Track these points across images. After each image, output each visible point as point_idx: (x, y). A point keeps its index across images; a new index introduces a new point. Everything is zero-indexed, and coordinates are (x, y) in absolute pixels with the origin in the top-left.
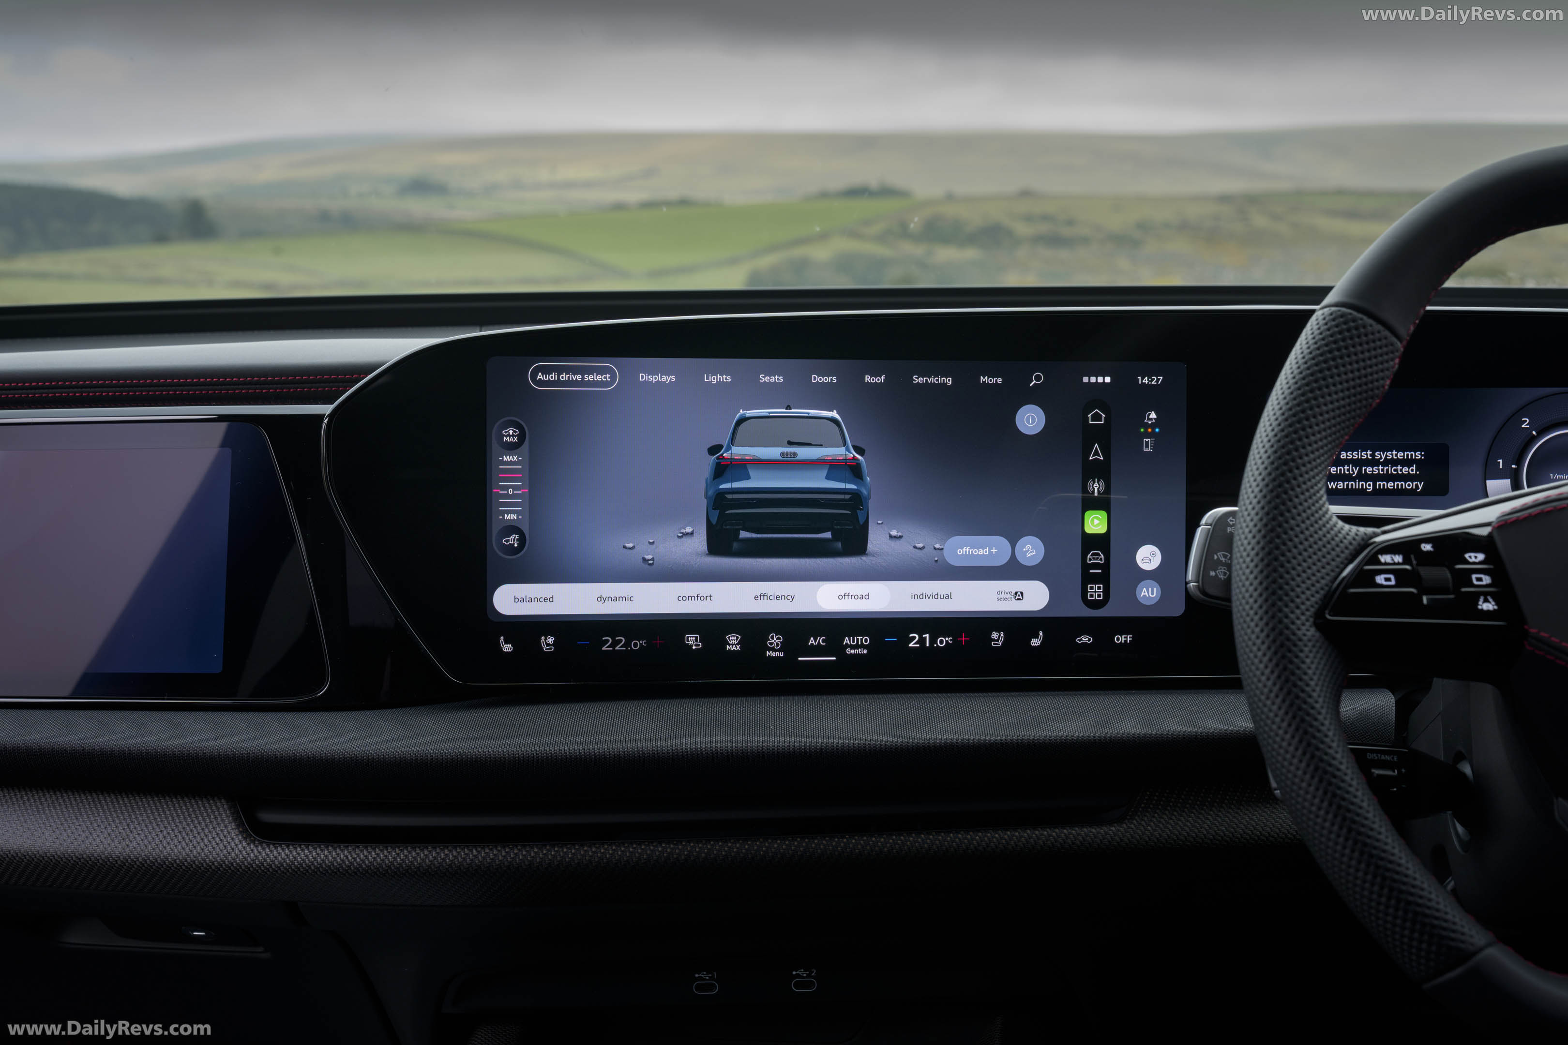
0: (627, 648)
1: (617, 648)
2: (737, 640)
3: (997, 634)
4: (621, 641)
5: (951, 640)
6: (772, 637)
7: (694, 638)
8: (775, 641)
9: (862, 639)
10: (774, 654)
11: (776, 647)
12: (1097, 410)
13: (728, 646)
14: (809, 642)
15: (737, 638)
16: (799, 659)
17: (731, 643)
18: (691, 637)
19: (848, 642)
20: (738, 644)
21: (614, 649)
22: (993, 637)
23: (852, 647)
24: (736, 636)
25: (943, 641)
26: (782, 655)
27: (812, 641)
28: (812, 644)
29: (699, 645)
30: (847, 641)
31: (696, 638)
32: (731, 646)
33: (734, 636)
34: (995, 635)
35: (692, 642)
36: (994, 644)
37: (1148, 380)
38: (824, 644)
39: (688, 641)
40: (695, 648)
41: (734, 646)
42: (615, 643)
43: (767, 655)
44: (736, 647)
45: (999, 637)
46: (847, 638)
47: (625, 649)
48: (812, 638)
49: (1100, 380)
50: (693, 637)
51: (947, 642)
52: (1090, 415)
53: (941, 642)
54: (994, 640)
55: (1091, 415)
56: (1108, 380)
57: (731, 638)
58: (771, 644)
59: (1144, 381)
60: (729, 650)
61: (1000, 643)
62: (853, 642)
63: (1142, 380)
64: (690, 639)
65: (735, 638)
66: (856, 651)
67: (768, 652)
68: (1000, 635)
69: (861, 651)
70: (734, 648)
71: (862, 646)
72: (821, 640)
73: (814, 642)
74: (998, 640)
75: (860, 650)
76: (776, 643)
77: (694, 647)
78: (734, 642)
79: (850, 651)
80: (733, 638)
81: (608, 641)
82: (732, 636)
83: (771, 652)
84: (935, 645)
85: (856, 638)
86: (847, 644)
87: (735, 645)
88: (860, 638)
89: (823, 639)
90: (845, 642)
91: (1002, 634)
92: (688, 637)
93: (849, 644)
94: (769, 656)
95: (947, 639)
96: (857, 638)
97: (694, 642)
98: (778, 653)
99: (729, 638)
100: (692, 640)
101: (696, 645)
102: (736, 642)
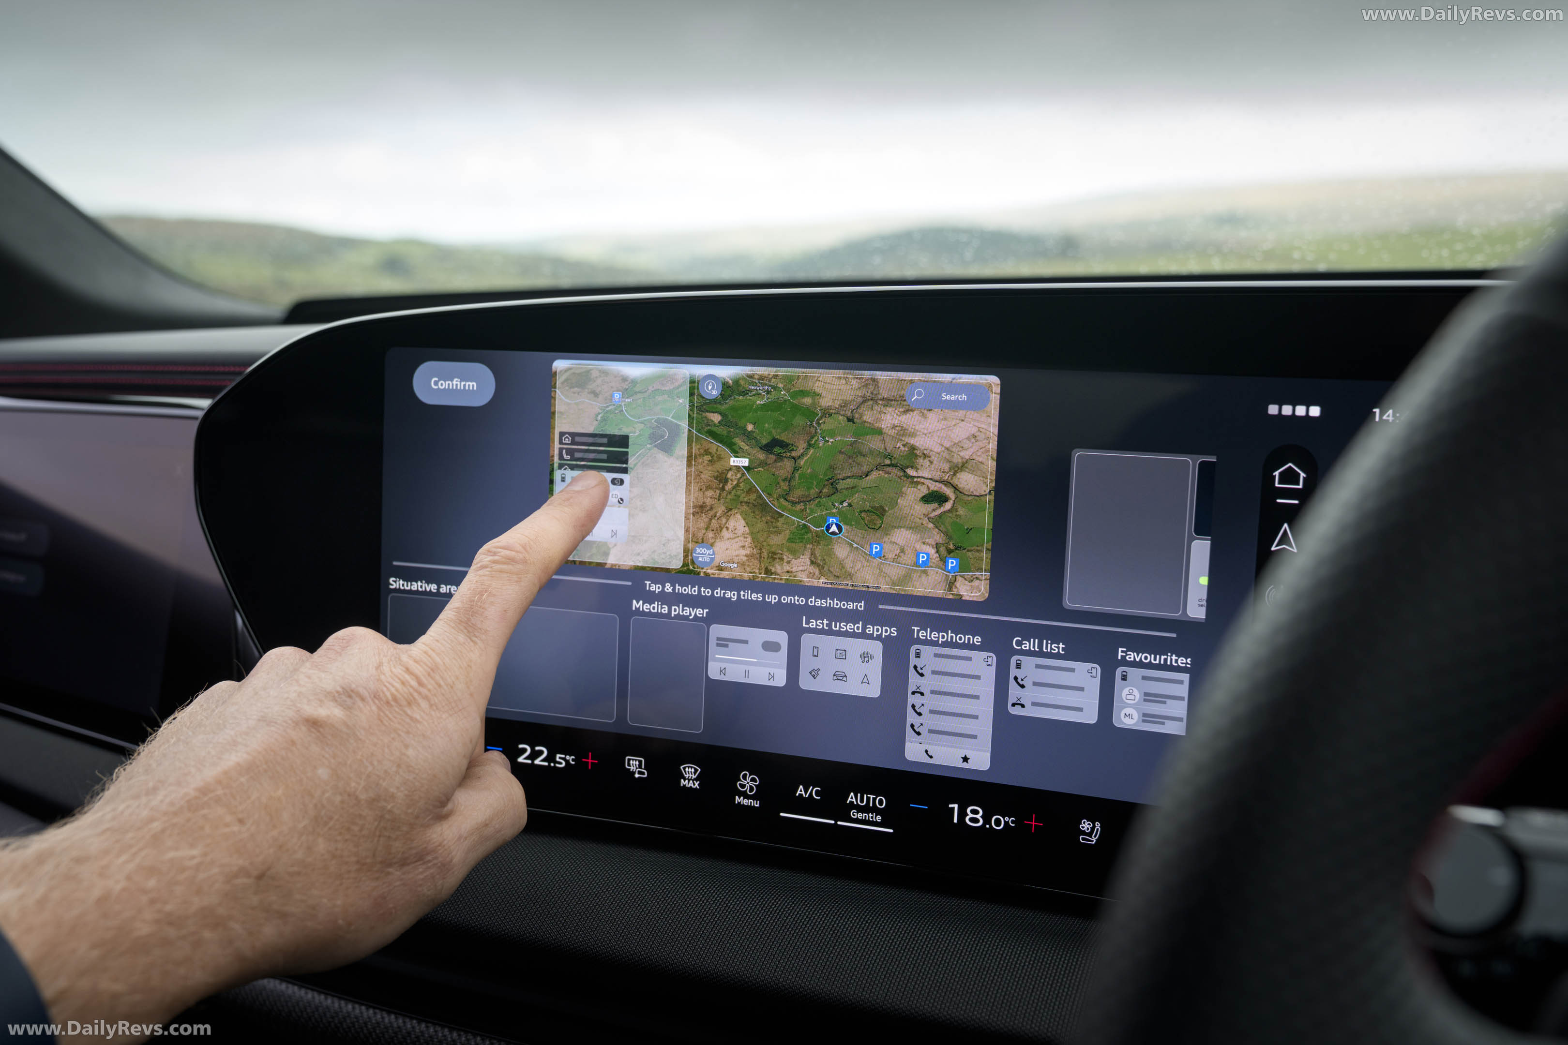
0: (549, 764)
1: (537, 762)
2: (695, 773)
3: (1089, 824)
4: (541, 752)
5: (1013, 822)
6: (745, 777)
7: (637, 763)
8: (748, 783)
9: (874, 800)
10: (746, 802)
11: (750, 792)
12: (1290, 464)
13: (682, 780)
14: (797, 792)
15: (696, 770)
16: (782, 814)
17: (687, 776)
18: (633, 760)
19: (854, 800)
20: (696, 779)
21: (533, 760)
22: (1083, 827)
23: (860, 809)
24: (695, 769)
25: (1001, 822)
26: (758, 805)
27: (801, 791)
28: (801, 795)
29: (643, 773)
30: (852, 798)
31: (640, 762)
32: (687, 781)
33: (691, 767)
34: (1086, 825)
35: (635, 768)
36: (1083, 839)
37: (1394, 415)
38: (819, 798)
39: (629, 765)
40: (639, 778)
41: (691, 781)
42: (535, 755)
43: (736, 802)
44: (694, 784)
45: (1093, 829)
46: (852, 794)
47: (546, 764)
48: (801, 787)
49: (1301, 411)
50: (636, 760)
51: (1006, 823)
52: (1277, 473)
53: (998, 822)
54: (1084, 833)
55: (1280, 474)
56: (1315, 411)
57: (687, 769)
58: (743, 786)
59: (1385, 417)
60: (684, 786)
61: (1094, 840)
62: (862, 801)
63: (1381, 415)
64: (631, 762)
65: (693, 770)
66: (865, 816)
67: (737, 797)
68: (1094, 826)
69: (872, 818)
70: (691, 784)
71: (875, 810)
72: (813, 791)
73: (803, 793)
74: (1090, 834)
75: (870, 815)
76: (750, 786)
77: (637, 776)
78: (691, 775)
79: (856, 814)
80: (690, 770)
81: (525, 750)
82: (689, 767)
83: (742, 798)
84: (988, 826)
85: (865, 795)
86: (852, 802)
87: (693, 781)
88: (872, 796)
89: (817, 791)
90: (849, 799)
91: (1098, 825)
92: (629, 760)
93: (855, 803)
94: (739, 803)
95: (1007, 819)
96: (867, 796)
97: (637, 768)
98: (752, 801)
99: (684, 768)
100: (634, 764)
101: (640, 773)
102: (694, 777)
